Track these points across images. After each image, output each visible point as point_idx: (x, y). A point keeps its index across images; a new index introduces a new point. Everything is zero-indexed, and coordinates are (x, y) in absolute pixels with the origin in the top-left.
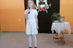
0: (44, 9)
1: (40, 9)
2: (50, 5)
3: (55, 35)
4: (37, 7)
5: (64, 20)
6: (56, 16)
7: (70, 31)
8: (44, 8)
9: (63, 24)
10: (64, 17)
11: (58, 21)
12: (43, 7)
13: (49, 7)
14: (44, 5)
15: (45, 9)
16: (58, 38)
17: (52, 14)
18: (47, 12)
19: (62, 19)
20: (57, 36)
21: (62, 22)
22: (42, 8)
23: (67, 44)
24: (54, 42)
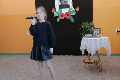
0: (68, 16)
1: (62, 16)
2: (78, 9)
3: (86, 58)
4: (57, 13)
5: (100, 34)
6: (87, 27)
7: (109, 51)
9: (99, 39)
10: (100, 29)
11: (91, 35)
12: (67, 13)
13: (77, 12)
14: (68, 9)
15: (70, 16)
16: (92, 63)
17: (82, 24)
18: (73, 21)
19: (97, 32)
20: (90, 59)
21: (97, 36)
22: (65, 14)
23: (105, 71)
24: (85, 69)
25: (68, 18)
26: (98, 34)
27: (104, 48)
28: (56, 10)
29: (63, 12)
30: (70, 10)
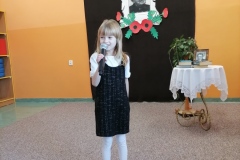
0: (147, 25)
1: (135, 27)
2: (165, 13)
3: (181, 107)
4: (126, 21)
5: (207, 59)
6: (182, 46)
7: (224, 91)
8: (146, 23)
9: (203, 70)
10: (207, 50)
11: (189, 63)
12: (144, 21)
13: (163, 18)
14: (146, 13)
16: (191, 115)
17: (172, 42)
18: (155, 35)
19: (200, 56)
20: (188, 108)
21: (201, 64)
22: (140, 22)
23: (217, 130)
24: (178, 125)
25: (146, 30)
26: (203, 60)
27: (213, 86)
28: (122, 15)
29: (136, 19)
30: (150, 15)
